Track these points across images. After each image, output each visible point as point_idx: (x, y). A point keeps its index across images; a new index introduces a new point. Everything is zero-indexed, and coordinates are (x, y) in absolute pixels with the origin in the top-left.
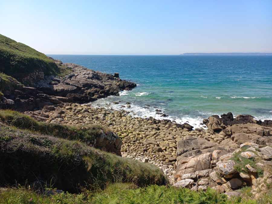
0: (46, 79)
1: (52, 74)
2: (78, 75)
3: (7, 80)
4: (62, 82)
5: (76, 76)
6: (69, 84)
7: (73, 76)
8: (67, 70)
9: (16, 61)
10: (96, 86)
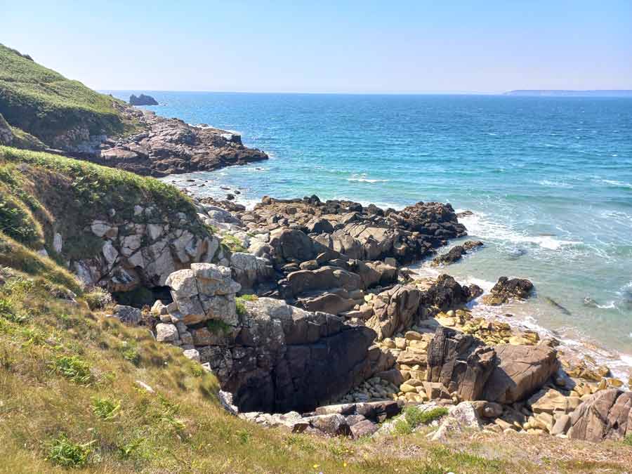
0: (91, 141)
1: (105, 134)
2: (153, 136)
3: (23, 138)
4: (119, 146)
5: (150, 138)
6: (129, 150)
7: (145, 137)
8: (137, 127)
9: (45, 112)
10: (176, 155)
